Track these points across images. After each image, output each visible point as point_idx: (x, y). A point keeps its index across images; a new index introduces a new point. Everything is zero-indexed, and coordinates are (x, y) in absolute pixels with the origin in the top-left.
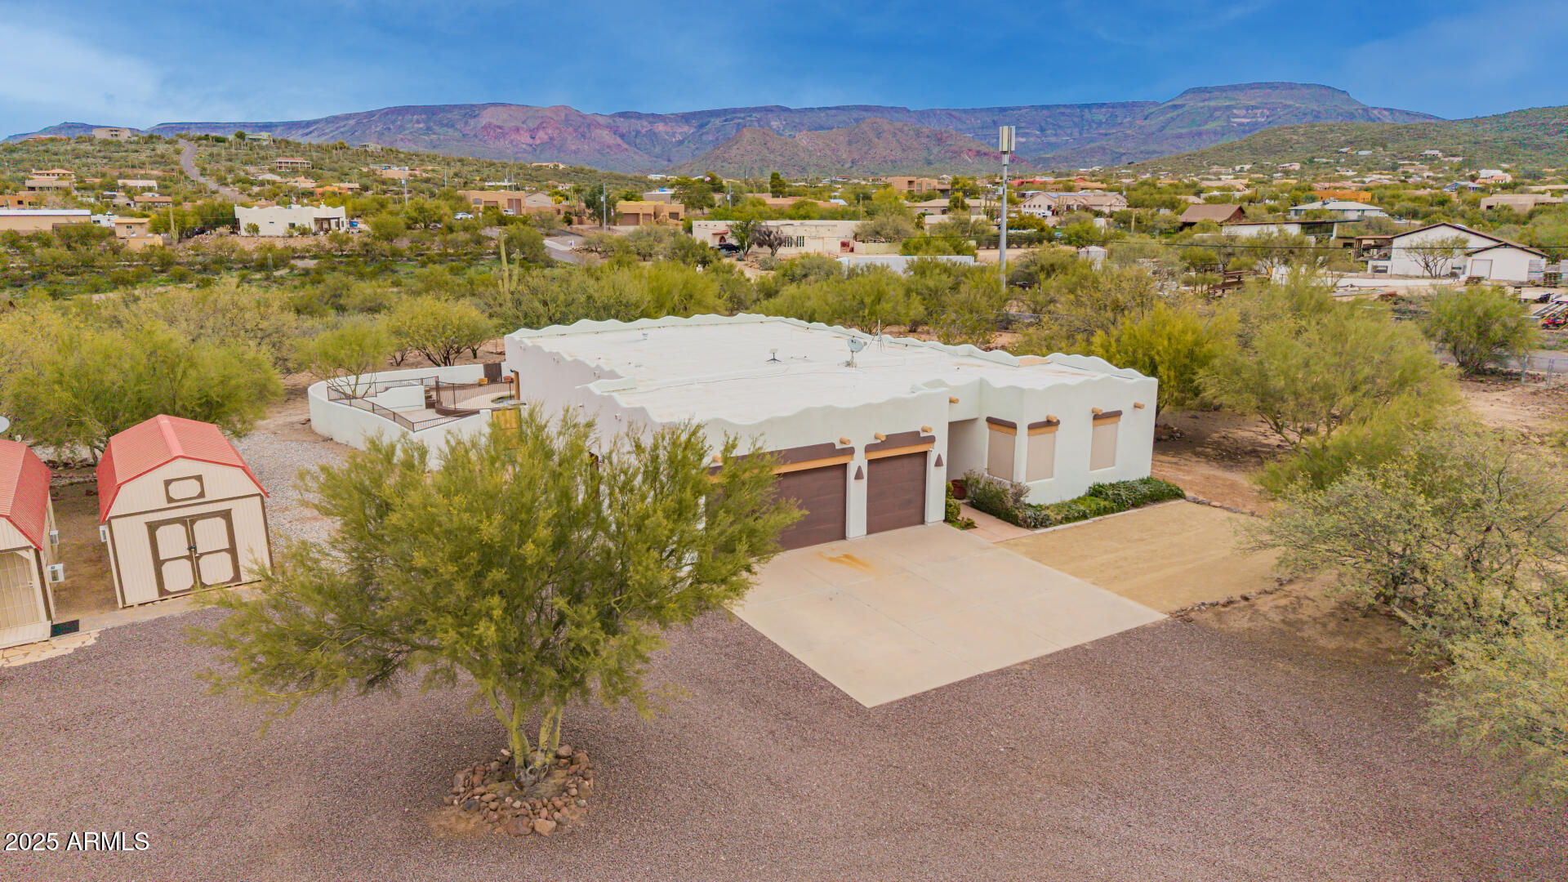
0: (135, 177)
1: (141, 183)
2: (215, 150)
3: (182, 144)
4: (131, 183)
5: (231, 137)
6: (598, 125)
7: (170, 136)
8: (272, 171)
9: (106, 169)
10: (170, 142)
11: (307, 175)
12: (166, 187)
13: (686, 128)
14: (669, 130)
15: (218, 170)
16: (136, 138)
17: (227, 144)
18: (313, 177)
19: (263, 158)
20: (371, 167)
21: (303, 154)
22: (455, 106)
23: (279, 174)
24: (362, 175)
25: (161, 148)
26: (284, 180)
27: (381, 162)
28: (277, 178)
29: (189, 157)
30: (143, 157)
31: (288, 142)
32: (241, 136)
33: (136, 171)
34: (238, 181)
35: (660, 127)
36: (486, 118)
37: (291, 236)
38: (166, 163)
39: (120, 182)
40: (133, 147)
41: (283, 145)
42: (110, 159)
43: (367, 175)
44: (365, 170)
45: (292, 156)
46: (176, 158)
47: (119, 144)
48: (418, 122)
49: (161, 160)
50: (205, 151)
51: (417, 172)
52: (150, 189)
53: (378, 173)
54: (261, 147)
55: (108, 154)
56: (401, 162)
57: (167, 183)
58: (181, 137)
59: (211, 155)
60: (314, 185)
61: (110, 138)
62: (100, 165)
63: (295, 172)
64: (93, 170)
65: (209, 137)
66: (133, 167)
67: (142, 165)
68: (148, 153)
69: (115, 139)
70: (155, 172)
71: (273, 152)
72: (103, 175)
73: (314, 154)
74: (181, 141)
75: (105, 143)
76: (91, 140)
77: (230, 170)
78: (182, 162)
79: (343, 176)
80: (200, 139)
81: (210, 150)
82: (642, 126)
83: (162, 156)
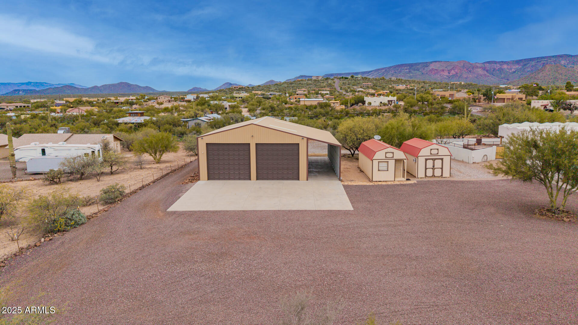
0: (323, 90)
1: (325, 92)
2: (345, 82)
3: (336, 80)
4: (322, 92)
5: (349, 77)
6: (477, 67)
7: (332, 77)
8: (361, 87)
9: (315, 88)
10: (332, 80)
11: (373, 89)
12: (332, 93)
13: (517, 66)
14: (509, 67)
15: (345, 88)
16: (323, 79)
17: (348, 80)
18: (374, 89)
19: (358, 84)
20: (393, 85)
21: (371, 82)
22: (421, 63)
23: (363, 88)
24: (389, 88)
25: (330, 81)
26: (365, 90)
27: (396, 83)
28: (363, 90)
29: (337, 84)
30: (325, 84)
31: (366, 78)
32: (352, 77)
33: (323, 89)
34: (352, 91)
35: (505, 66)
36: (432, 67)
37: (381, 106)
38: (331, 86)
39: (320, 92)
40: (322, 81)
41: (364, 79)
42: (316, 85)
43: (391, 88)
44: (390, 86)
45: (367, 83)
46: (333, 84)
47: (318, 81)
48: (406, 69)
49: (330, 85)
50: (342, 82)
51: (408, 87)
52: (327, 94)
53: (395, 87)
54: (358, 80)
55: (316, 84)
56: (402, 83)
57: (332, 92)
58: (335, 78)
59: (343, 83)
60: (375, 91)
61: (316, 79)
62: (313, 87)
63: (368, 88)
64: (312, 89)
65: (343, 78)
66: (322, 87)
67: (325, 87)
68: (326, 83)
69: (317, 79)
70: (328, 89)
71: (361, 82)
72: (314, 90)
73: (374, 82)
74: (335, 79)
75: (315, 80)
76: (311, 80)
77: (349, 88)
78: (335, 86)
79: (383, 88)
80: (340, 78)
81: (343, 82)
82: (497, 67)
83: (330, 84)
